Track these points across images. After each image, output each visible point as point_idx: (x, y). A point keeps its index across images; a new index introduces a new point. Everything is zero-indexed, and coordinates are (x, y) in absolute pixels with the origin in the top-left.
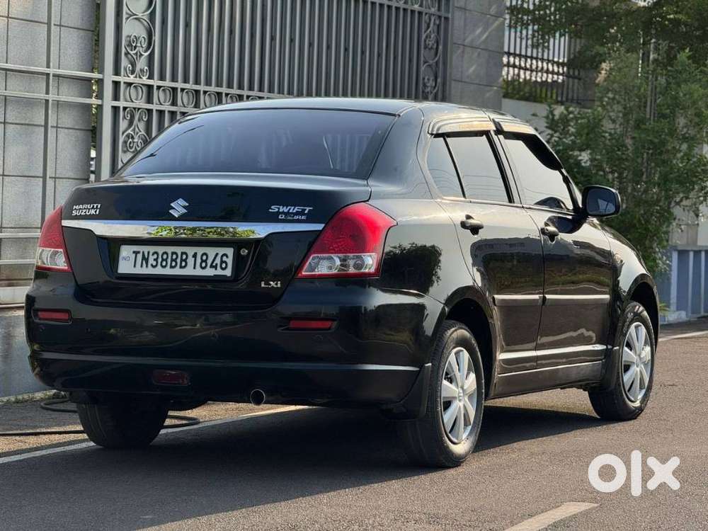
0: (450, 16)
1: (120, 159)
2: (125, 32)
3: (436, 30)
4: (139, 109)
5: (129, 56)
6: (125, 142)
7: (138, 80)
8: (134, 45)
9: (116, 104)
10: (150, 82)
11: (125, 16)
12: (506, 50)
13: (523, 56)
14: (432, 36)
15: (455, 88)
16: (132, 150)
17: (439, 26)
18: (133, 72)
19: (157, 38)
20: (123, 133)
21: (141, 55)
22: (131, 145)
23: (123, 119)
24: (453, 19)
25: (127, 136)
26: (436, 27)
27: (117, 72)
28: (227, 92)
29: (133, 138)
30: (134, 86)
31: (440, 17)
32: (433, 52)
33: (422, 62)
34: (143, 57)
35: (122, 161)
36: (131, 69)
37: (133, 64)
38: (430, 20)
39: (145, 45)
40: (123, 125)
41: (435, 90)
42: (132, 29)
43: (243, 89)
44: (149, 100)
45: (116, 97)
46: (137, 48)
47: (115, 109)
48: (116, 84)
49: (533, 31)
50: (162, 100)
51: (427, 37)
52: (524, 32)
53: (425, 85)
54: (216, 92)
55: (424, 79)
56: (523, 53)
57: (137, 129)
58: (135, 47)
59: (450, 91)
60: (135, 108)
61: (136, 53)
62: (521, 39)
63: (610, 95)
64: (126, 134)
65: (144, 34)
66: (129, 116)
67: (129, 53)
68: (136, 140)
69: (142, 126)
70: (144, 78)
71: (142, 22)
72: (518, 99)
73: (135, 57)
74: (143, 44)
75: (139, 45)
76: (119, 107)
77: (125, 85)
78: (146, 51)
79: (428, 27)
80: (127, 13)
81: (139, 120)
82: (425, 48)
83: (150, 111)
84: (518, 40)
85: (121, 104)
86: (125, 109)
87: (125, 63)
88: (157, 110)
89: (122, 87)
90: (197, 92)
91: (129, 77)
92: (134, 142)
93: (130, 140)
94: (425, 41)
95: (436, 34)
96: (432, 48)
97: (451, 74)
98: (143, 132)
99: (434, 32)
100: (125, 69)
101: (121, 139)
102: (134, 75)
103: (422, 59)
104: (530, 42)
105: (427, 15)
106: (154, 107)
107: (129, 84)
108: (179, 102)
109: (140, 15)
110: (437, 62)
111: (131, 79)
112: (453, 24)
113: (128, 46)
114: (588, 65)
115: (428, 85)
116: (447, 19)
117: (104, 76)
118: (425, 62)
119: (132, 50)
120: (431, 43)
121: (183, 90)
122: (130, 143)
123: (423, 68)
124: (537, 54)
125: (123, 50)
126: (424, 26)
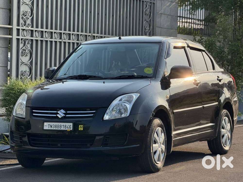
0: (155, 2)
1: (20, 59)
2: (22, 9)
3: (149, 8)
4: (28, 39)
5: (24, 19)
6: (22, 52)
7: (27, 28)
8: (25, 14)
9: (18, 37)
10: (32, 29)
11: (21, 3)
12: (179, 15)
13: (186, 18)
14: (148, 10)
15: (157, 30)
16: (25, 55)
17: (151, 6)
18: (25, 25)
19: (35, 12)
20: (21, 49)
21: (28, 18)
22: (25, 53)
23: (21, 43)
24: (156, 3)
25: (23, 49)
26: (149, 7)
27: (18, 25)
28: (64, 32)
29: (25, 50)
30: (26, 30)
31: (151, 3)
32: (149, 16)
33: (144, 20)
34: (29, 19)
35: (21, 59)
36: (24, 24)
37: (25, 22)
38: (147, 4)
39: (30, 15)
40: (21, 45)
41: (150, 31)
42: (24, 8)
43: (71, 31)
44: (32, 36)
45: (18, 35)
46: (27, 16)
47: (18, 40)
48: (18, 30)
49: (190, 8)
50: (37, 36)
51: (146, 10)
52: (186, 8)
53: (145, 29)
54: (59, 33)
55: (145, 26)
56: (186, 16)
57: (27, 47)
58: (26, 15)
59: (156, 31)
60: (26, 39)
61: (26, 18)
62: (185, 11)
63: (218, 32)
64: (22, 49)
65: (29, 10)
66: (23, 42)
67: (23, 18)
68: (26, 51)
69: (29, 46)
70: (30, 27)
71: (28, 6)
72: (184, 34)
73: (26, 19)
74: (29, 14)
75: (27, 14)
76: (19, 39)
77: (22, 30)
78: (30, 17)
79: (146, 7)
80: (22, 2)
81: (28, 44)
82: (145, 15)
83: (32, 40)
84: (184, 11)
85: (20, 37)
86: (22, 39)
87: (21, 21)
88: (35, 40)
89: (21, 31)
90: (52, 32)
91: (23, 27)
92: (26, 52)
93: (24, 51)
94: (145, 12)
95: (150, 9)
96: (148, 15)
97: (156, 25)
98: (29, 48)
99: (149, 9)
100: (22, 24)
101: (20, 51)
102: (25, 26)
103: (144, 19)
104: (188, 12)
105: (146, 2)
106: (34, 38)
107: (24, 30)
108: (44, 36)
109: (28, 3)
110: (150, 20)
111: (24, 28)
112: (156, 5)
113: (23, 15)
114: (211, 21)
115: (146, 29)
116: (154, 3)
117: (13, 27)
118: (145, 20)
119: (24, 17)
120: (148, 12)
121: (46, 32)
122: (24, 52)
123: (144, 22)
124: (192, 17)
125: (21, 17)
126: (145, 6)
